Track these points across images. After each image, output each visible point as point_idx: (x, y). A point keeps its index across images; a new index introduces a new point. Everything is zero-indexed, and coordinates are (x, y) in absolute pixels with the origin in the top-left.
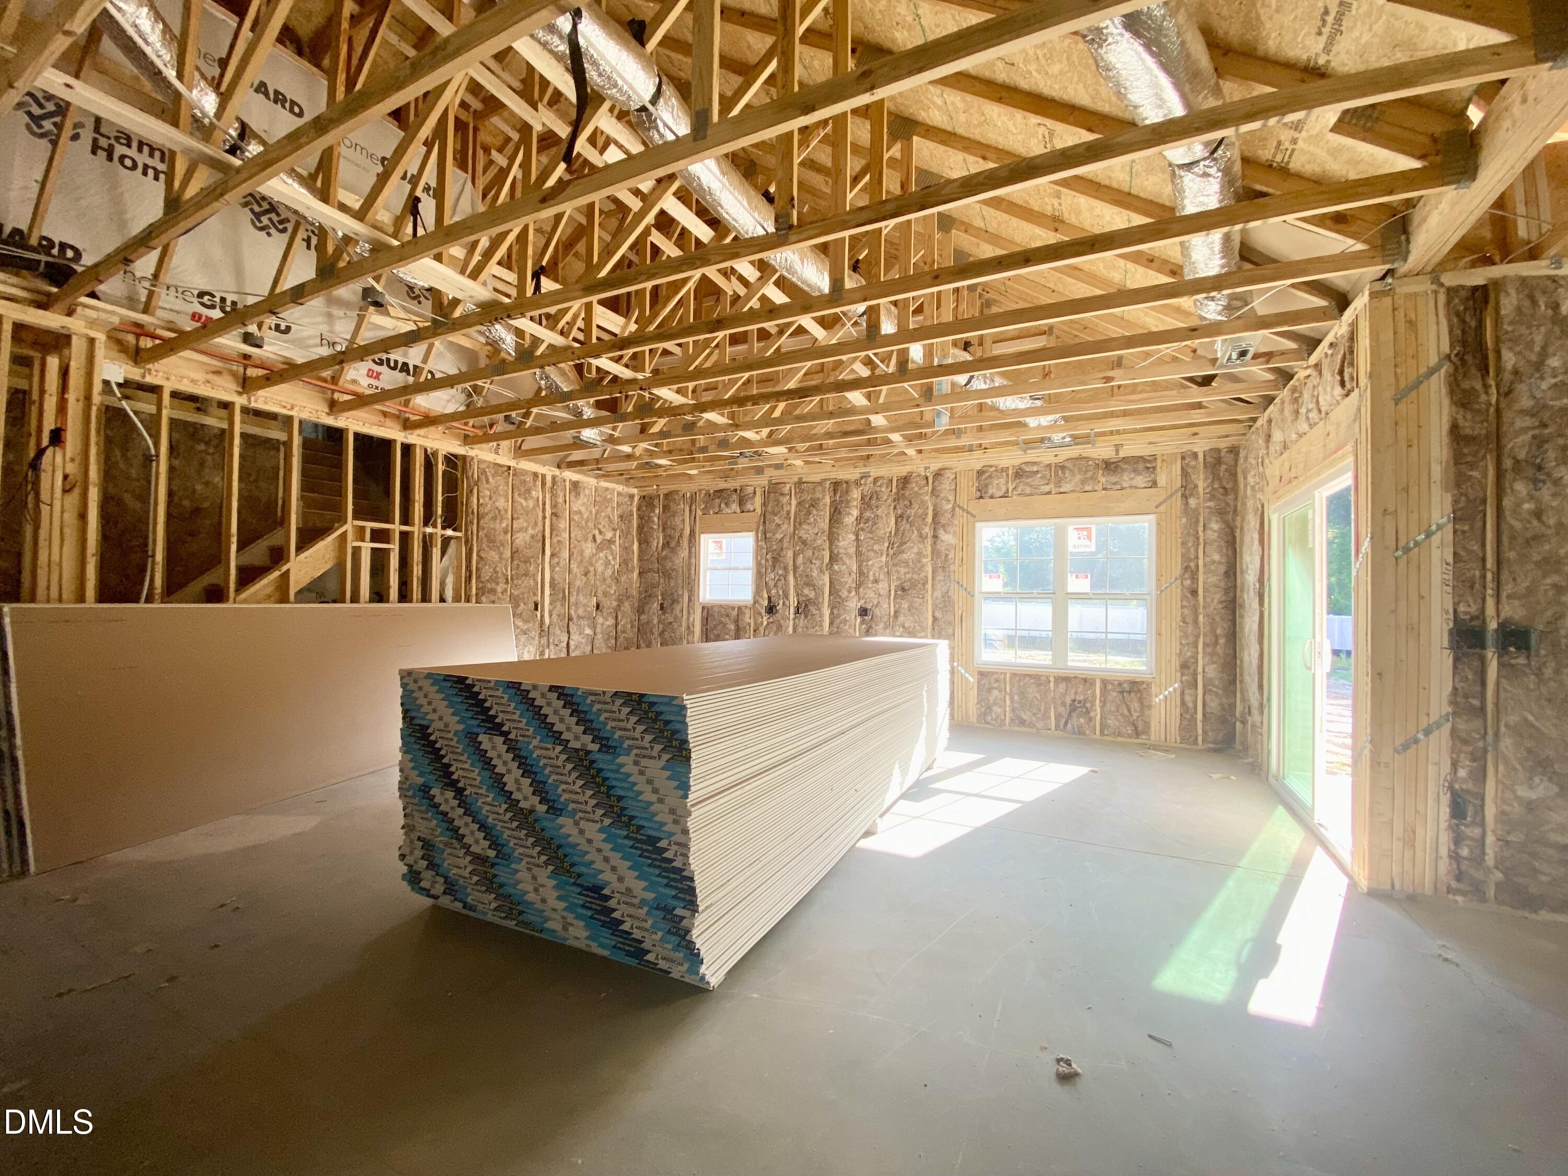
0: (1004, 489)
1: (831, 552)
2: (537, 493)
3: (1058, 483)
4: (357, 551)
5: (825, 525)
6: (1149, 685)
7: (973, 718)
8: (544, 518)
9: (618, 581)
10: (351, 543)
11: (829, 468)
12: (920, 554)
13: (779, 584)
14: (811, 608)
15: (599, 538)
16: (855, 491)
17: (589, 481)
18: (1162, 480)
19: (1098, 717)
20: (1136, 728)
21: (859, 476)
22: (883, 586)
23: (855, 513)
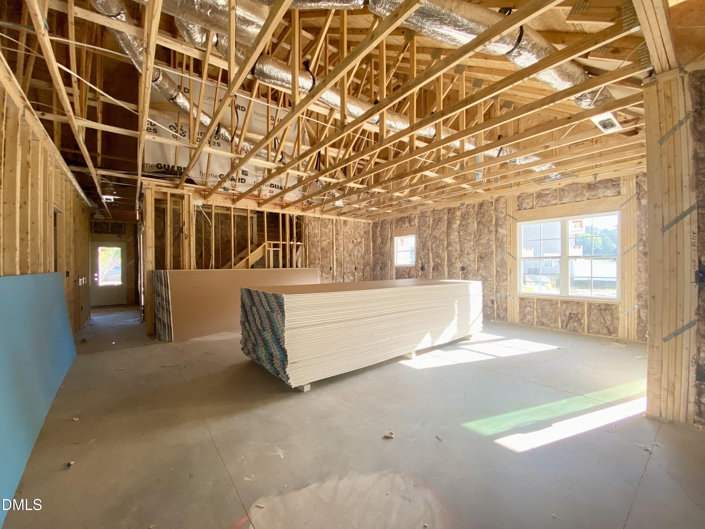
0: (531, 204)
1: (448, 242)
2: (330, 226)
3: (561, 199)
4: (269, 251)
5: (444, 229)
6: (617, 307)
7: (517, 320)
8: (333, 235)
9: (364, 258)
10: (267, 249)
11: (445, 203)
12: (489, 240)
13: (426, 257)
14: (439, 267)
15: (355, 241)
16: (458, 212)
17: (350, 219)
18: (624, 190)
19: (586, 323)
20: (609, 330)
21: (459, 205)
22: (472, 256)
23: (458, 222)
